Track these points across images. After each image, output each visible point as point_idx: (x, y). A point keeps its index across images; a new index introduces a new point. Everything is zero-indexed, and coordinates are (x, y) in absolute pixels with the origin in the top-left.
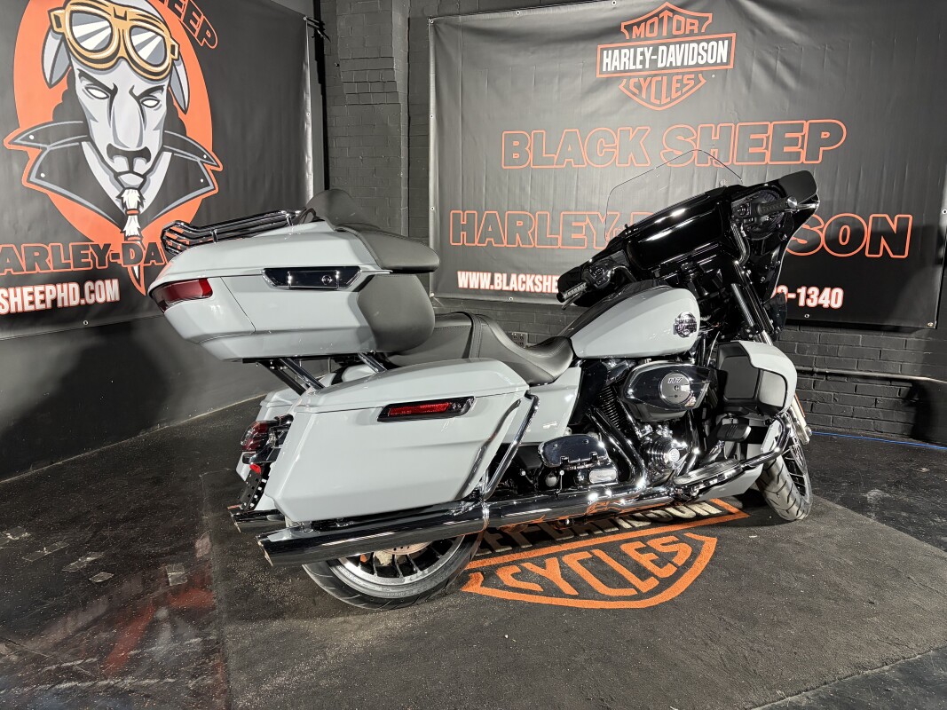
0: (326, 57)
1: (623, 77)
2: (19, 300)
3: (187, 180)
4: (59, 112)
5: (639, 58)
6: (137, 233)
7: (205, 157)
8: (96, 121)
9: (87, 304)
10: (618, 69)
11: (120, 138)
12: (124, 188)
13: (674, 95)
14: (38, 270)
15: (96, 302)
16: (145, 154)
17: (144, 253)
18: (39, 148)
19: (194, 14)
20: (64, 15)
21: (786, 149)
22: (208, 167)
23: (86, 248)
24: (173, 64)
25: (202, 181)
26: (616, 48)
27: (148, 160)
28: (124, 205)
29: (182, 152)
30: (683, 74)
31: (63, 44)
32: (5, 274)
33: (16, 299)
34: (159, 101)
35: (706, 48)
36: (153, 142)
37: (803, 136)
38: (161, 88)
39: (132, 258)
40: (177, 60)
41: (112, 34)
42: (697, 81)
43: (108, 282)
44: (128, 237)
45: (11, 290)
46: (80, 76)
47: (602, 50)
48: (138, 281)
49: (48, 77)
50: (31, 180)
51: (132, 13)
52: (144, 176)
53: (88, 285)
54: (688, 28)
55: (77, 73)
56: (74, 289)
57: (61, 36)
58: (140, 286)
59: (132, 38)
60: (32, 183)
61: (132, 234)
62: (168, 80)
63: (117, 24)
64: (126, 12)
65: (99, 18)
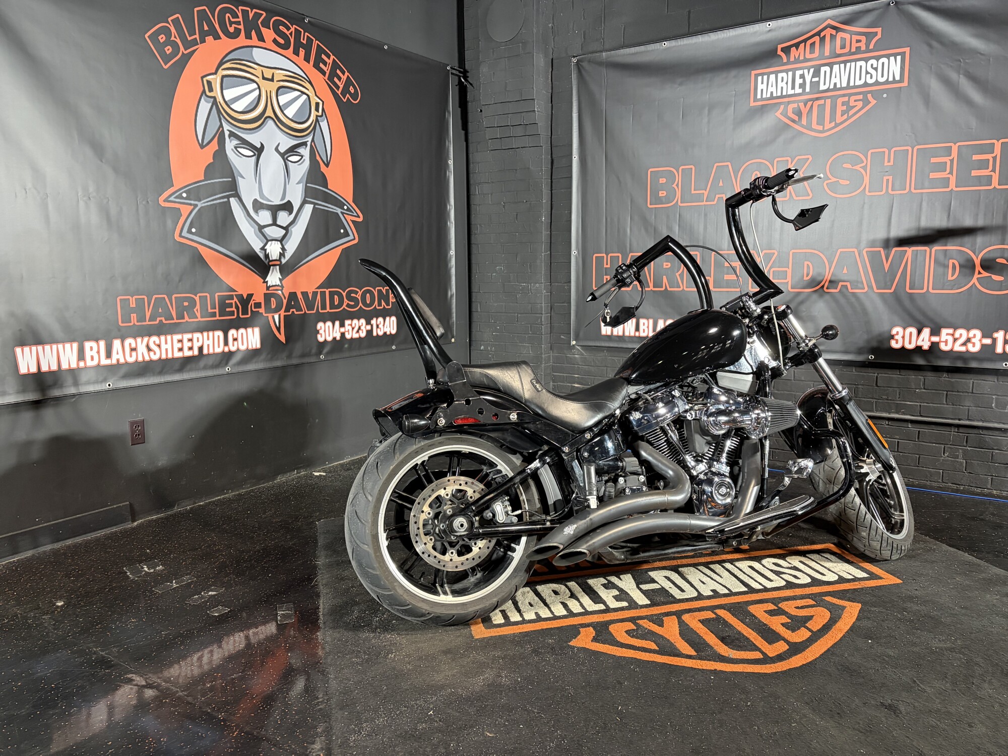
0: (470, 104)
1: (780, 103)
2: (169, 346)
3: (327, 231)
4: (209, 171)
5: (799, 81)
6: (278, 283)
7: (345, 207)
8: (243, 177)
9: (230, 351)
10: (775, 95)
11: (265, 193)
12: (268, 241)
13: (839, 119)
14: (187, 318)
15: (238, 349)
16: (288, 207)
17: (285, 302)
18: (191, 204)
19: (338, 71)
20: (216, 80)
21: (974, 173)
22: (349, 218)
23: (231, 297)
24: (317, 120)
25: (342, 231)
26: (772, 73)
27: (291, 213)
28: (267, 256)
29: (324, 204)
30: (850, 95)
31: (214, 107)
32: (157, 322)
33: (166, 346)
34: (302, 156)
35: (875, 66)
36: (296, 196)
37: (995, 158)
38: (305, 144)
39: (273, 307)
40: (321, 116)
41: (260, 95)
42: (866, 102)
43: (250, 330)
44: (270, 286)
45: (163, 338)
46: (230, 136)
47: (757, 76)
48: (278, 329)
49: (200, 138)
50: (183, 234)
51: (278, 74)
52: (286, 229)
53: (232, 333)
54: (854, 45)
55: (227, 133)
56: (219, 336)
57: (212, 100)
58: (280, 334)
59: (279, 97)
60: (184, 237)
61: (274, 284)
62: (312, 137)
63: (266, 86)
64: (273, 74)
65: (248, 81)
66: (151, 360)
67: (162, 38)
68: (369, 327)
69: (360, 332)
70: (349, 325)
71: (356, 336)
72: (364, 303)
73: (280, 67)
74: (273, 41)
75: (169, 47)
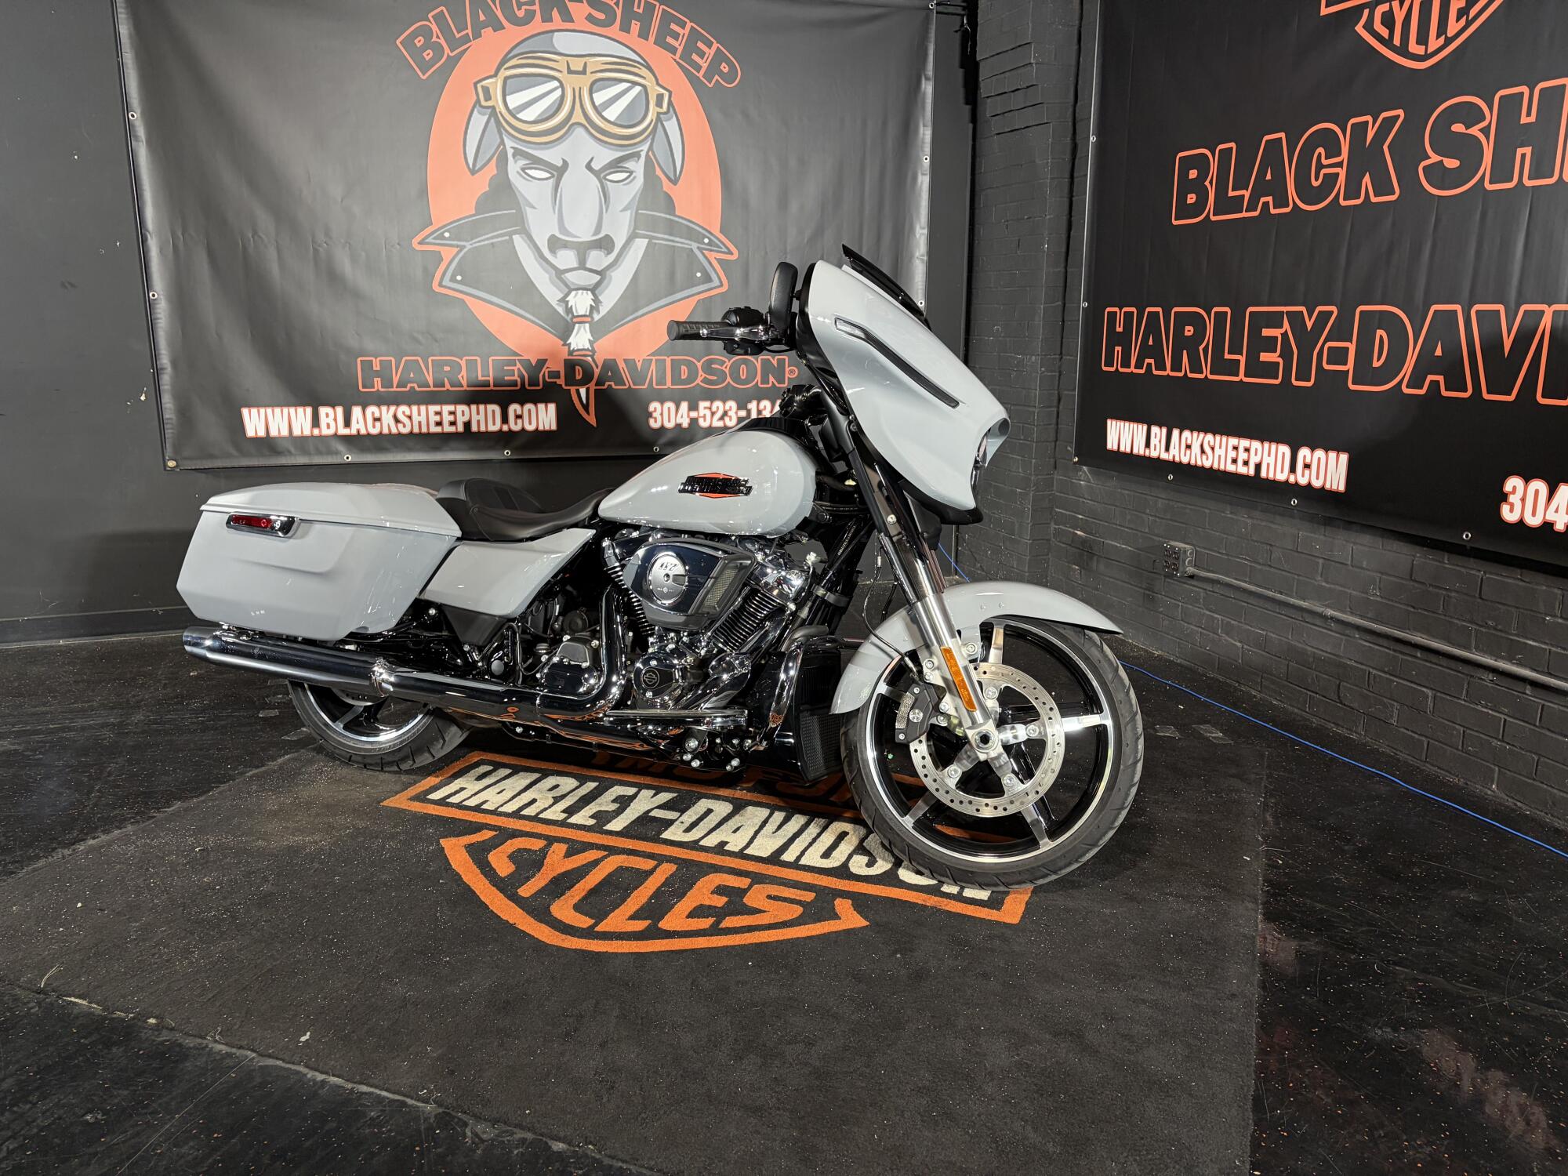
2: (423, 419)
3: (672, 276)
4: (483, 202)
6: (588, 346)
7: (706, 241)
8: (534, 208)
9: (510, 430)
11: (569, 226)
12: (570, 289)
14: (448, 386)
15: (523, 429)
16: (604, 244)
17: (597, 372)
18: (458, 246)
19: (700, 44)
22: (712, 256)
23: (512, 363)
24: (659, 119)
25: (699, 275)
27: (609, 253)
28: (569, 310)
29: (666, 237)
31: (492, 119)
32: (407, 389)
33: (420, 419)
34: (631, 173)
36: (619, 227)
38: (637, 155)
39: (578, 377)
40: (666, 113)
41: (563, 97)
43: (541, 406)
44: (574, 351)
45: (415, 408)
46: (514, 157)
48: (586, 407)
49: (471, 162)
50: (444, 283)
51: (594, 63)
52: (602, 273)
53: (514, 408)
55: (510, 152)
56: (493, 412)
57: (490, 110)
58: (588, 413)
59: (594, 95)
60: (445, 287)
61: (581, 347)
62: (649, 143)
63: (571, 81)
64: (586, 63)
65: (545, 79)
66: (400, 434)
67: (419, 41)
68: (743, 413)
69: (727, 419)
70: (705, 408)
71: (720, 424)
72: (737, 379)
73: (597, 53)
74: (586, 18)
75: (429, 51)
